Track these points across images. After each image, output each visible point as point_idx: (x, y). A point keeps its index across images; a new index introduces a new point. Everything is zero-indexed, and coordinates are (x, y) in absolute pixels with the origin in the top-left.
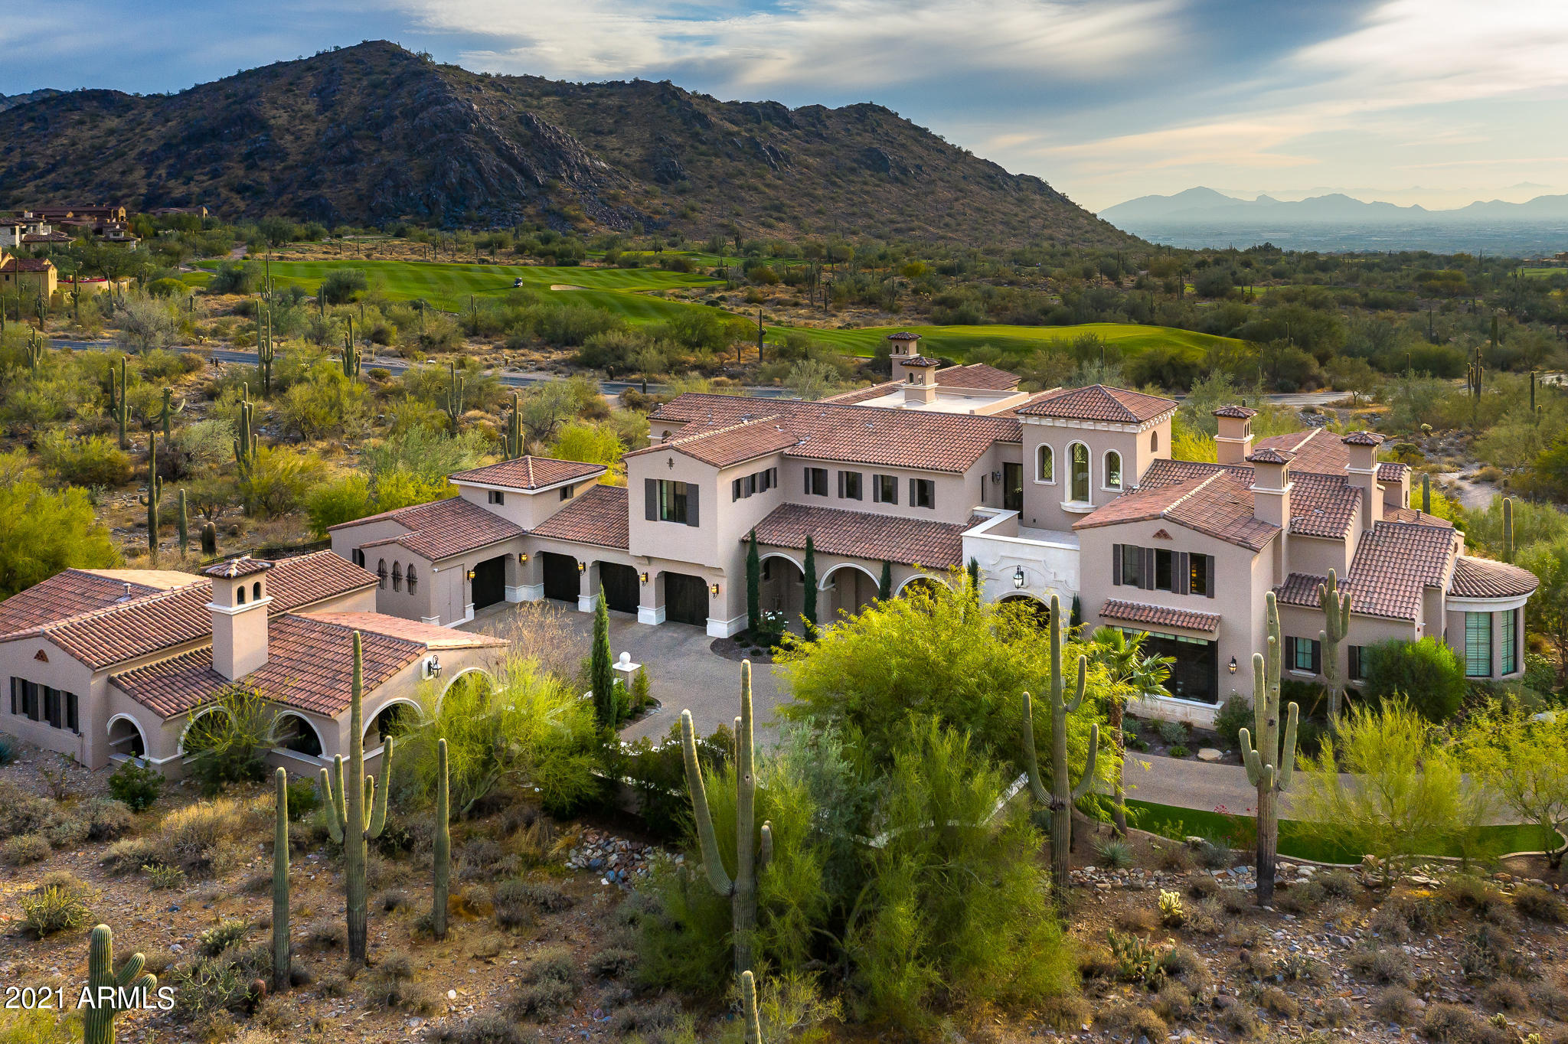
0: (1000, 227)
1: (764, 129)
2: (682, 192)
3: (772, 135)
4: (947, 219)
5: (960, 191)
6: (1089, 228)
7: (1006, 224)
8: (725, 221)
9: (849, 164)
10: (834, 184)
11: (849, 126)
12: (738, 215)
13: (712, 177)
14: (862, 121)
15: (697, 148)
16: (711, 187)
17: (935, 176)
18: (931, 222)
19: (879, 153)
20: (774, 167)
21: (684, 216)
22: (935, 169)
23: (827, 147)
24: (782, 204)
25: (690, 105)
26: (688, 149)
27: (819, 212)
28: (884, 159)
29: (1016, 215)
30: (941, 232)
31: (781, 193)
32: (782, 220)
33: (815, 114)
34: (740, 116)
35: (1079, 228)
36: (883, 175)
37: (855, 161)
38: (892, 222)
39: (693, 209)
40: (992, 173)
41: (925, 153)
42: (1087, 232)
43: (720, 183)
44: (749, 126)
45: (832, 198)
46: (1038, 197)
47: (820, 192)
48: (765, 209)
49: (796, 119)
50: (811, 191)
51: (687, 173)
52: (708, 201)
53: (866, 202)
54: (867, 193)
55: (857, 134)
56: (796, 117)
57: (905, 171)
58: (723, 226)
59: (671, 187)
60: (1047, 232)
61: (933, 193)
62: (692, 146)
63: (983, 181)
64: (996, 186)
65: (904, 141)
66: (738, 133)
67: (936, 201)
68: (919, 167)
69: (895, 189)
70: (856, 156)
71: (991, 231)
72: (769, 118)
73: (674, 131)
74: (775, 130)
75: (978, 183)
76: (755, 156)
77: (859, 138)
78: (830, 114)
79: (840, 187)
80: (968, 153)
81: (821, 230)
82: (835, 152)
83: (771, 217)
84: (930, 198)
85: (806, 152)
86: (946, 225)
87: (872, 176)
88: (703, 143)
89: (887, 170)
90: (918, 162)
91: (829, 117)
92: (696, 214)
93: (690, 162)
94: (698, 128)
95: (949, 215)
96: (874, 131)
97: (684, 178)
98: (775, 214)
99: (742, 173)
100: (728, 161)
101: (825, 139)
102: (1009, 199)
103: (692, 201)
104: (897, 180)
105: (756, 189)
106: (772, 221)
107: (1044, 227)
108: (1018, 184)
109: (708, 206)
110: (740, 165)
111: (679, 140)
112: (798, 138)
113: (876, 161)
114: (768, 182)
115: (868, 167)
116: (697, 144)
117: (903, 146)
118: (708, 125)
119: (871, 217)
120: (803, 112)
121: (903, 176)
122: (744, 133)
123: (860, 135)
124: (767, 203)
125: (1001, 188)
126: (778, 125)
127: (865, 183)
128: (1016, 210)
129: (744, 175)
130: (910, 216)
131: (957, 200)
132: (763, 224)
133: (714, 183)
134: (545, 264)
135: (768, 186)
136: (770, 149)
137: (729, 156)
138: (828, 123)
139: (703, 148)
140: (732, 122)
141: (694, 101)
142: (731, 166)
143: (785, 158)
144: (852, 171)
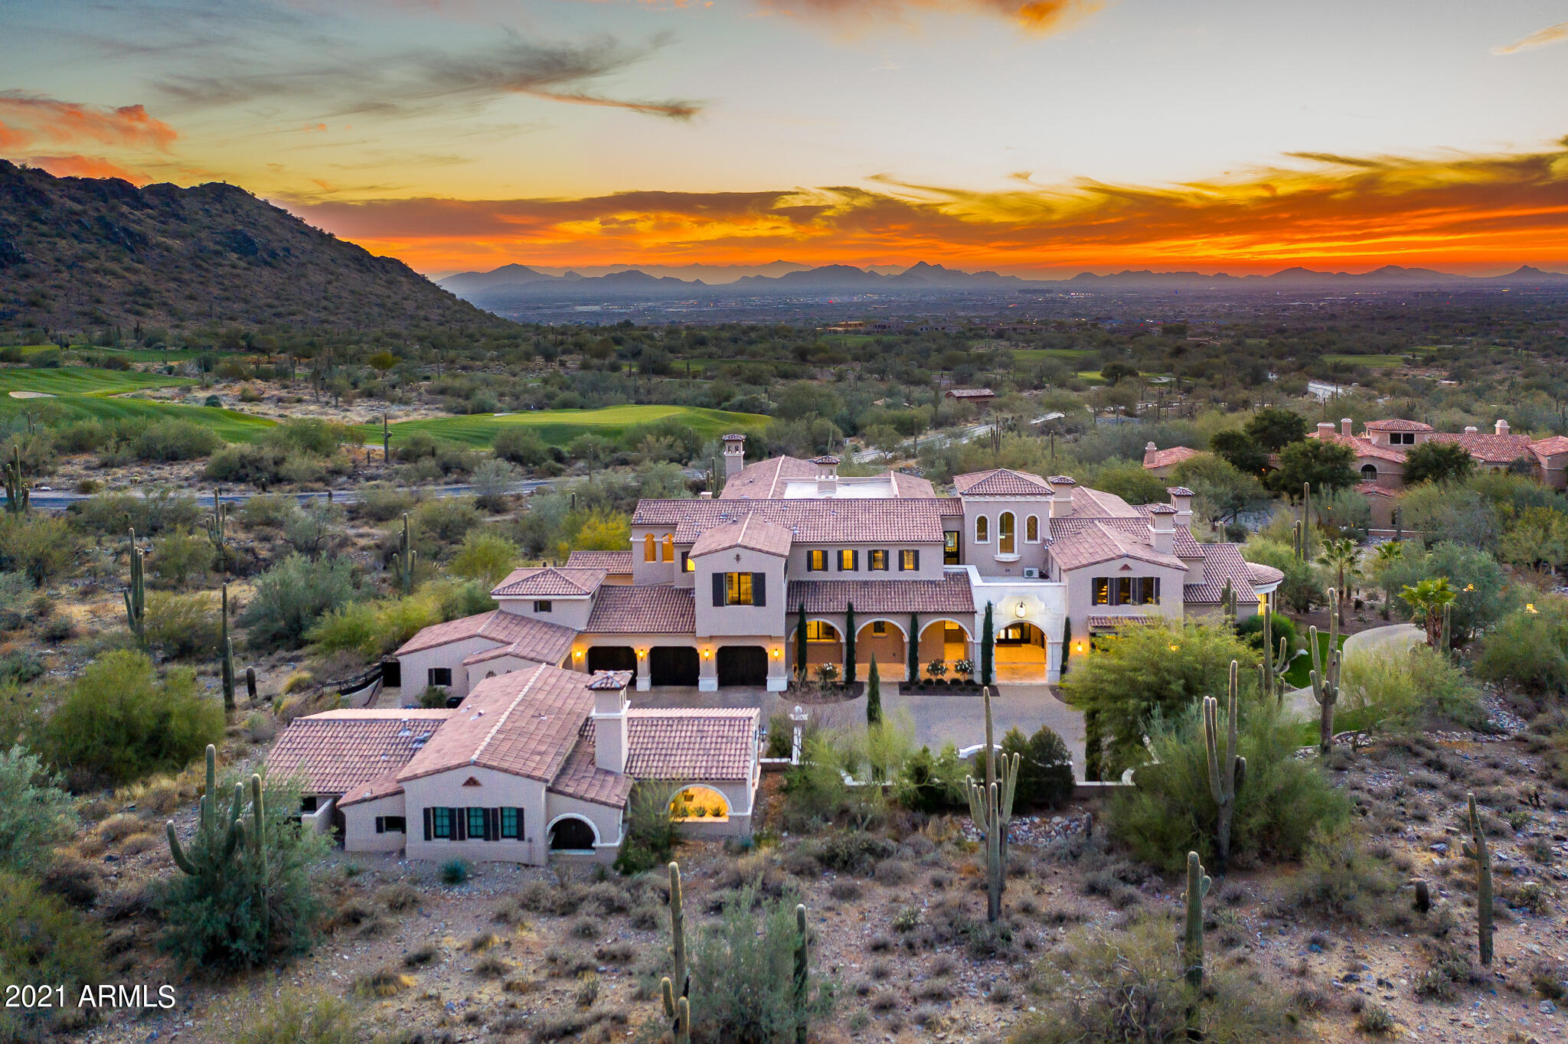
1: (113, 209)
3: (122, 215)
6: (455, 308)
9: (212, 246)
10: (199, 267)
13: (59, 260)
16: (58, 271)
17: (303, 259)
19: (245, 236)
20: (132, 251)
22: (304, 252)
23: (186, 228)
24: (148, 290)
25: (21, 180)
26: (25, 229)
27: (191, 297)
28: (249, 241)
32: (149, 306)
33: (167, 193)
34: (79, 194)
35: (447, 309)
36: (251, 258)
38: (270, 306)
39: (43, 296)
40: (358, 254)
41: (289, 236)
43: (70, 267)
44: (96, 204)
45: (201, 283)
47: (186, 277)
49: (147, 198)
50: (179, 276)
51: (27, 256)
52: (60, 287)
53: (238, 287)
54: (238, 276)
55: (218, 215)
57: (273, 254)
59: (10, 272)
61: (304, 276)
62: (29, 226)
63: (350, 263)
64: (364, 269)
65: (266, 223)
66: (85, 212)
68: (287, 250)
69: (266, 273)
70: (219, 238)
72: (115, 195)
74: (125, 209)
76: (107, 238)
78: (184, 193)
79: (207, 270)
80: (331, 235)
81: (198, 315)
82: (197, 234)
83: (136, 303)
84: (303, 283)
85: (164, 233)
86: (325, 308)
87: (239, 259)
89: (255, 252)
90: (285, 244)
91: (183, 197)
92: (48, 301)
93: (29, 243)
94: (34, 206)
95: (324, 298)
96: (234, 212)
97: (24, 261)
99: (94, 256)
100: (76, 242)
101: (183, 220)
102: (378, 281)
104: (266, 263)
105: (113, 273)
108: (383, 267)
110: (91, 247)
112: (152, 218)
113: (244, 246)
114: (126, 265)
115: (234, 250)
117: (266, 227)
119: (246, 302)
120: (155, 190)
121: (271, 259)
122: (90, 213)
123: (221, 216)
125: (369, 270)
126: (127, 204)
127: (234, 267)
129: (97, 258)
132: (129, 311)
133: (62, 267)
135: (127, 269)
136: (125, 230)
137: (75, 237)
139: (44, 228)
141: (26, 176)
142: (79, 248)
143: (142, 240)
144: (217, 253)
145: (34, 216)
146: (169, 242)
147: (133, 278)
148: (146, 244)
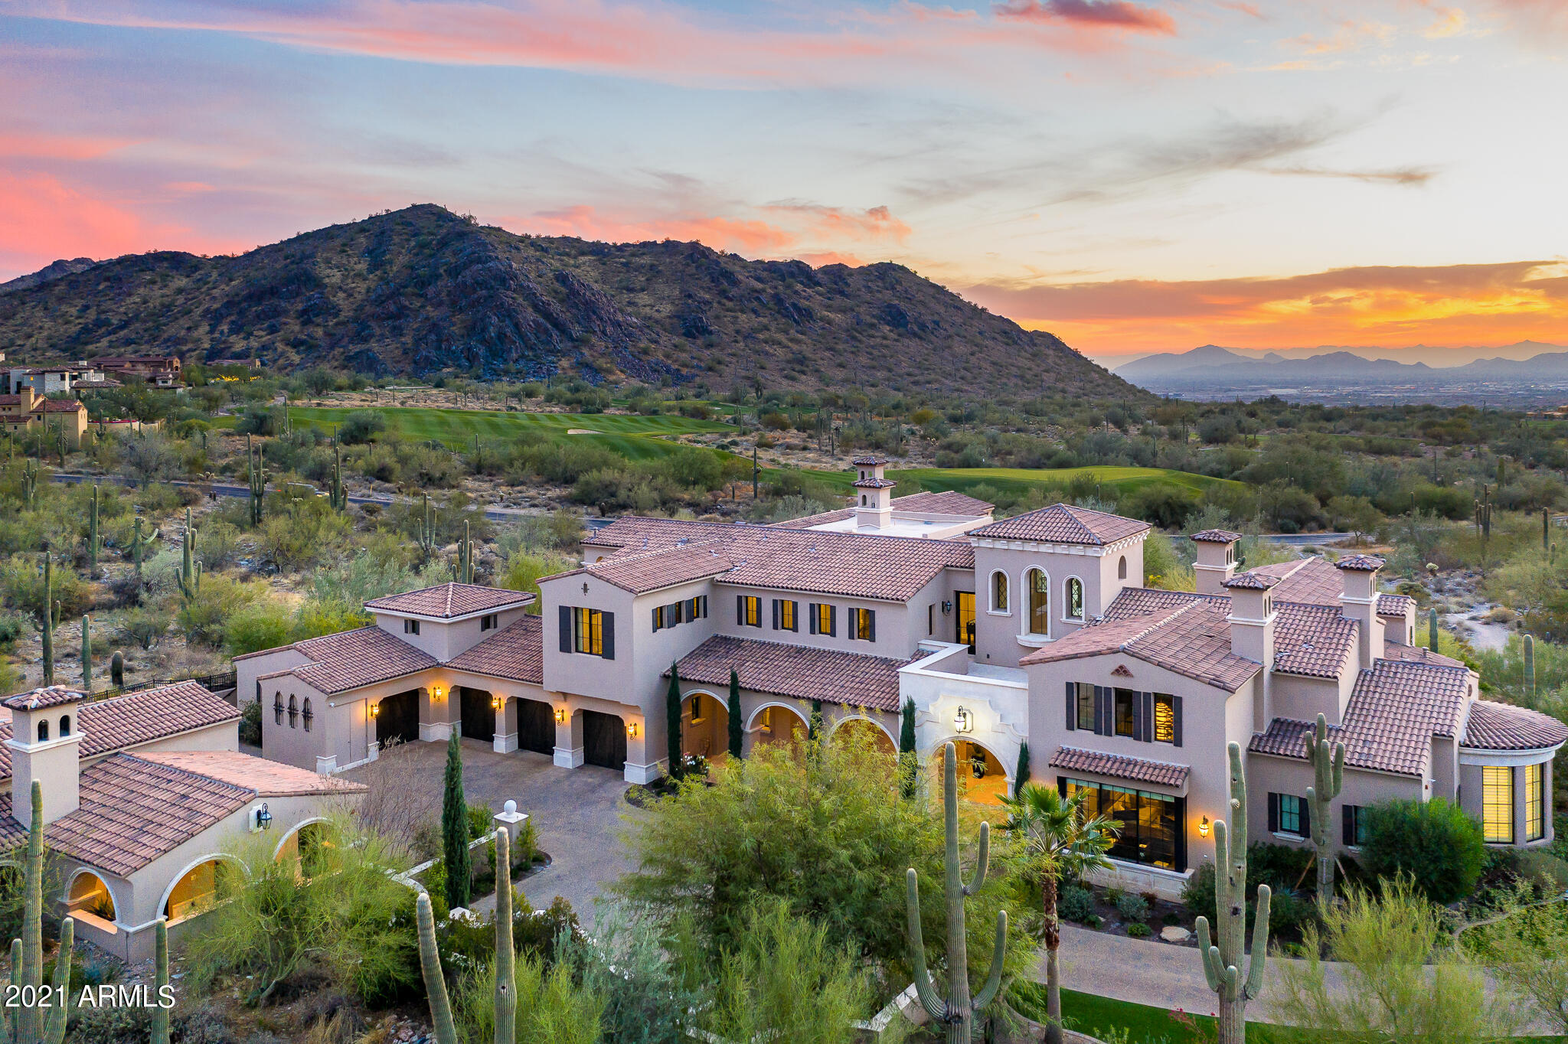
0: (1014, 380)
2: (710, 346)
3: (796, 292)
4: (963, 372)
5: (976, 345)
6: (1100, 382)
7: (1022, 377)
8: (750, 374)
9: (869, 320)
10: (854, 338)
11: (870, 284)
12: (762, 368)
13: (738, 332)
14: (882, 279)
15: (724, 305)
16: (736, 341)
17: (951, 331)
18: (946, 375)
19: (898, 309)
20: (798, 323)
21: (710, 369)
22: (953, 324)
23: (848, 302)
24: (806, 359)
25: (718, 263)
26: (715, 305)
27: (841, 365)
28: (901, 314)
29: (1030, 369)
30: (957, 385)
31: (804, 347)
32: (803, 373)
33: (837, 272)
34: (765, 274)
35: (1091, 382)
36: (901, 330)
37: (874, 316)
38: (909, 375)
39: (719, 363)
40: (1007, 328)
41: (942, 310)
42: (1098, 386)
43: (745, 338)
44: (775, 283)
45: (852, 353)
46: (1051, 352)
47: (840, 347)
48: (788, 362)
50: (833, 345)
51: (713, 328)
52: (734, 355)
53: (884, 356)
54: (887, 346)
55: (878, 291)
56: (819, 276)
57: (923, 327)
58: (748, 378)
59: (699, 342)
60: (1060, 385)
61: (949, 347)
62: (719, 303)
63: (997, 336)
64: (1010, 342)
65: (922, 298)
66: (764, 290)
67: (954, 356)
68: (937, 323)
69: (913, 345)
70: (876, 312)
71: (1006, 384)
72: (792, 275)
73: (702, 288)
74: (799, 287)
75: (994, 339)
76: (779, 312)
77: (879, 296)
78: (852, 272)
79: (860, 341)
80: (983, 310)
81: (841, 383)
82: (857, 309)
83: (794, 370)
84: (946, 354)
85: (828, 308)
86: (962, 378)
87: (891, 331)
88: (730, 300)
89: (905, 325)
90: (936, 318)
91: (851, 275)
92: (722, 367)
93: (717, 317)
94: (726, 285)
95: (965, 369)
96: (893, 288)
97: (711, 333)
98: (798, 367)
99: (766, 328)
100: (753, 316)
101: (847, 296)
102: (1023, 353)
103: (719, 355)
104: (915, 335)
105: (779, 343)
106: (796, 374)
107: (1057, 380)
108: (1032, 340)
109: (734, 360)
110: (765, 321)
111: (707, 296)
112: (821, 294)
113: (896, 318)
114: (792, 336)
115: (888, 323)
116: (724, 301)
117: (922, 303)
118: (735, 282)
119: (890, 370)
120: (827, 270)
121: (921, 331)
122: (769, 290)
123: (880, 292)
124: (790, 356)
125: (1016, 343)
126: (802, 283)
127: (885, 338)
128: (1029, 364)
129: (768, 329)
130: (928, 369)
131: (972, 354)
132: (786, 377)
133: (739, 338)
134: (571, 411)
135: (791, 340)
136: (794, 305)
137: (754, 312)
138: (850, 281)
139: (730, 304)
140: (758, 280)
141: (721, 260)
142: (756, 321)
143: (808, 314)
144: (872, 326)
145: (723, 293)
146: (832, 316)
147: (795, 347)
148: (811, 317)
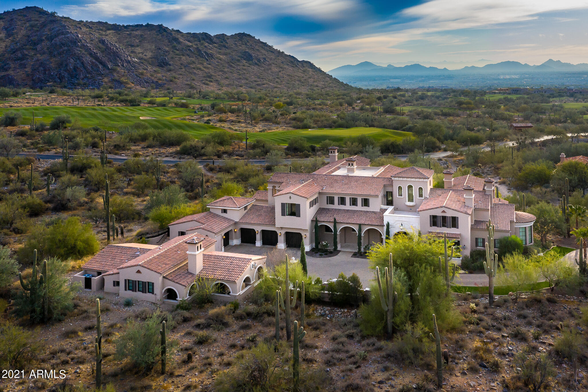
0: (297, 82)
1: (202, 44)
2: (170, 70)
3: (205, 47)
4: (277, 80)
5: (281, 68)
7: (300, 81)
8: (189, 83)
11: (236, 42)
12: (193, 80)
13: (182, 64)
14: (241, 40)
15: (175, 52)
16: (182, 68)
17: (271, 62)
18: (270, 81)
19: (249, 53)
20: (207, 60)
22: (271, 59)
24: (212, 75)
25: (171, 34)
26: (171, 53)
28: (251, 56)
29: (303, 77)
30: (275, 85)
31: (210, 71)
32: (211, 82)
33: (222, 37)
34: (192, 39)
36: (251, 62)
37: (239, 56)
41: (266, 53)
42: (330, 83)
43: (185, 67)
46: (310, 70)
47: (226, 70)
48: (205, 77)
49: (215, 40)
50: (223, 69)
51: (171, 63)
52: (181, 74)
53: (244, 74)
54: (245, 69)
56: (215, 39)
57: (259, 60)
58: (188, 85)
60: (315, 84)
61: (270, 69)
62: (173, 51)
65: (258, 48)
66: (192, 46)
67: (272, 72)
68: (265, 59)
69: (256, 68)
70: (240, 54)
71: (294, 84)
72: (204, 39)
73: (165, 45)
74: (206, 44)
76: (199, 55)
78: (228, 37)
79: (234, 67)
80: (283, 52)
81: (228, 85)
82: (231, 53)
83: (207, 80)
84: (269, 72)
85: (220, 53)
86: (277, 82)
87: (246, 63)
88: (178, 50)
89: (252, 60)
91: (228, 39)
93: (172, 58)
94: (175, 44)
95: (277, 78)
96: (246, 44)
97: (170, 65)
98: (209, 79)
99: (194, 63)
100: (188, 57)
101: (227, 48)
103: (174, 74)
104: (256, 64)
105: (200, 69)
106: (208, 82)
107: (314, 82)
109: (181, 76)
110: (193, 59)
111: (167, 49)
112: (216, 47)
113: (248, 57)
114: (205, 66)
115: (245, 60)
116: (175, 50)
117: (258, 50)
118: (179, 43)
119: (247, 80)
120: (217, 36)
121: (258, 63)
122: (194, 46)
124: (205, 75)
126: (207, 42)
127: (244, 66)
128: (303, 75)
129: (195, 63)
132: (204, 83)
136: (205, 52)
137: (188, 55)
138: (228, 41)
139: (178, 52)
140: (189, 41)
141: (173, 33)
142: (190, 59)
143: (211, 56)
144: (238, 61)
145: (174, 47)
146: (221, 57)
147: (207, 70)
148: (213, 58)
